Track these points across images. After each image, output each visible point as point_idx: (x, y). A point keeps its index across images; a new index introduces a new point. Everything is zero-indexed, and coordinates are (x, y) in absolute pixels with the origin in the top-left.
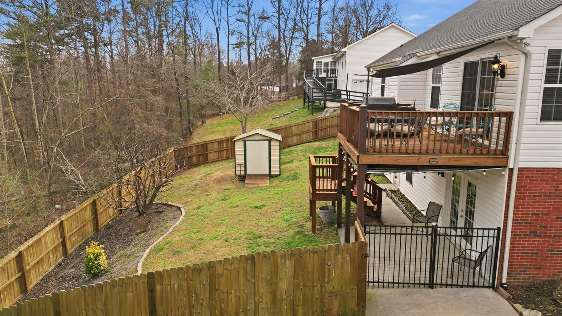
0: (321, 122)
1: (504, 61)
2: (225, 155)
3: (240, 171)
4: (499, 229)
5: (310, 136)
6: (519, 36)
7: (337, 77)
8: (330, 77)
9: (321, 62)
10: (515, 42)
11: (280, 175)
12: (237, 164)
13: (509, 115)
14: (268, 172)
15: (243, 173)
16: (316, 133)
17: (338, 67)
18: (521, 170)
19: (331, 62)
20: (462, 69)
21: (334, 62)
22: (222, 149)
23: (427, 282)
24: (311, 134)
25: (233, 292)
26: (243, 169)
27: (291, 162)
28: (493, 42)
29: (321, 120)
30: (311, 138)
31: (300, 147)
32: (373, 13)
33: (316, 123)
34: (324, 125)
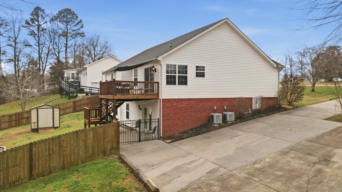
0: (78, 102)
1: (156, 67)
2: (14, 124)
3: (34, 126)
4: (158, 119)
5: (72, 110)
6: (158, 59)
7: (80, 82)
8: (76, 81)
9: (70, 73)
10: (157, 62)
11: (59, 127)
12: (32, 122)
13: (158, 83)
14: (52, 126)
15: (36, 127)
16: (75, 108)
17: (81, 76)
18: (163, 99)
19: (76, 73)
20: (144, 71)
21: (78, 74)
22: (11, 120)
23: (138, 140)
24: (72, 109)
25: (69, 146)
26: (36, 125)
27: (63, 122)
28: (152, 61)
29: (78, 101)
30: (72, 111)
31: (66, 115)
32: (98, 49)
33: (74, 102)
34: (79, 103)
